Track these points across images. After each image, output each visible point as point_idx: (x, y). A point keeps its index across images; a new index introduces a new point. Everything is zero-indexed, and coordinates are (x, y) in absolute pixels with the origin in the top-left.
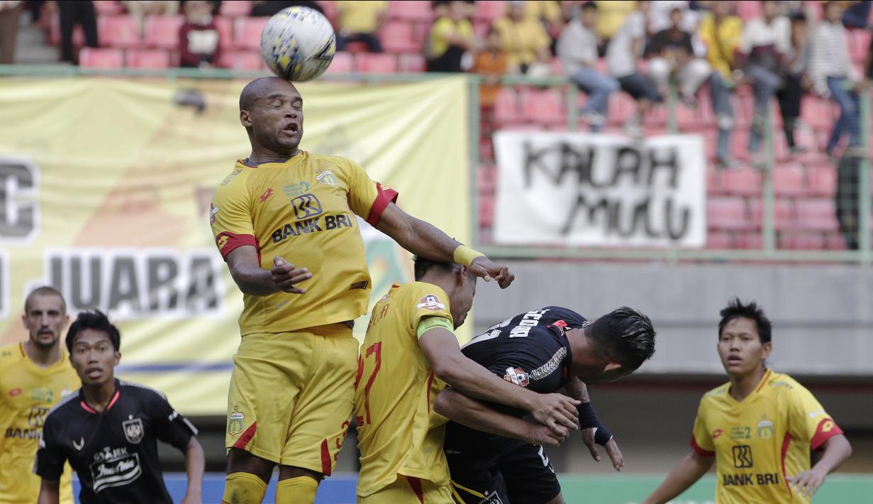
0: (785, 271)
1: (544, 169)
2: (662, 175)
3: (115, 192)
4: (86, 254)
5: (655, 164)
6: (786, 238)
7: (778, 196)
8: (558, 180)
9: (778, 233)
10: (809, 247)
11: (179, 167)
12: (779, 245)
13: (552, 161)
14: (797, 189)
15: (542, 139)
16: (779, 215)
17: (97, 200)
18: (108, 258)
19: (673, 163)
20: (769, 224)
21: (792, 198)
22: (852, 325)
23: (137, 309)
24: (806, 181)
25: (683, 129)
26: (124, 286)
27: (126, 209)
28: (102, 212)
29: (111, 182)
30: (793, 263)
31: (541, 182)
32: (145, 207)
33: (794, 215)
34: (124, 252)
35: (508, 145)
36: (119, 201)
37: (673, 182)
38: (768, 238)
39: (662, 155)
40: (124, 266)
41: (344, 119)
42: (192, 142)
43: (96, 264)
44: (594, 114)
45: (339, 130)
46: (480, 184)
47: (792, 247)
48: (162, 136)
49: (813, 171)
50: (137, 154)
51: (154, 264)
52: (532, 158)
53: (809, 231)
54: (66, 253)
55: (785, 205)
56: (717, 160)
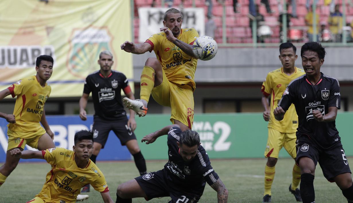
0: (230, 50)
1: (155, 19)
2: (191, 21)
3: (21, 28)
4: (12, 48)
5: (188, 17)
6: (230, 40)
7: (227, 27)
8: (159, 23)
9: (227, 38)
10: (237, 42)
11: (40, 20)
12: (228, 42)
13: (157, 17)
14: (233, 24)
15: (153, 10)
16: (228, 32)
17: (15, 31)
18: (19, 49)
19: (194, 17)
20: (225, 35)
21: (232, 27)
22: (251, 66)
23: (29, 64)
24: (236, 22)
25: (197, 6)
26: (24, 57)
27: (24, 34)
28: (17, 34)
29: (20, 25)
30: (232, 47)
31: (154, 23)
32: (30, 33)
33: (232, 32)
34: (24, 47)
35: (143, 12)
36: (22, 31)
37: (194, 23)
38: (224, 40)
39: (190, 14)
40: (24, 51)
41: (92, 5)
42: (45, 12)
43: (15, 51)
44: (169, 2)
45: (90, 8)
46: (134, 24)
47: (232, 42)
48: (35, 11)
49: (238, 19)
50: (27, 17)
51: (33, 51)
52: (150, 16)
53: (237, 37)
54: (6, 48)
55: (229, 29)
56: (208, 16)
